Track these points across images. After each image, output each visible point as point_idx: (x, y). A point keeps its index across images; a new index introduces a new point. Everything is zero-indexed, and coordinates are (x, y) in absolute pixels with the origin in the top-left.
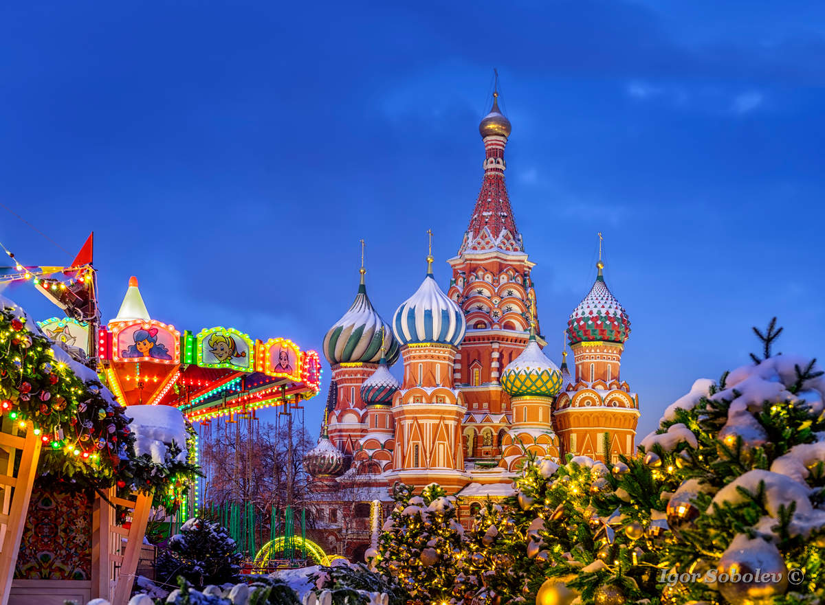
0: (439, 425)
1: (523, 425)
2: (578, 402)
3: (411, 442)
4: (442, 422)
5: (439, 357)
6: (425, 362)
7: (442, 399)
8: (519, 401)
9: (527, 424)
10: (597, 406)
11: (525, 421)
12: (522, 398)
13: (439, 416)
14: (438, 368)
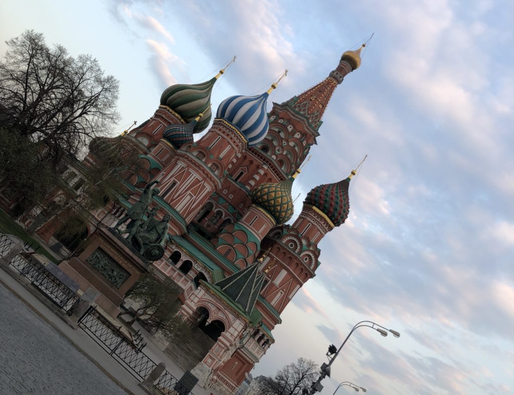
0: (200, 181)
1: (248, 226)
2: (287, 239)
3: (173, 178)
4: (203, 181)
5: (234, 142)
6: (224, 138)
7: (216, 168)
8: (257, 209)
9: (250, 227)
10: (296, 252)
11: (250, 225)
12: (260, 209)
13: (205, 177)
14: (228, 148)
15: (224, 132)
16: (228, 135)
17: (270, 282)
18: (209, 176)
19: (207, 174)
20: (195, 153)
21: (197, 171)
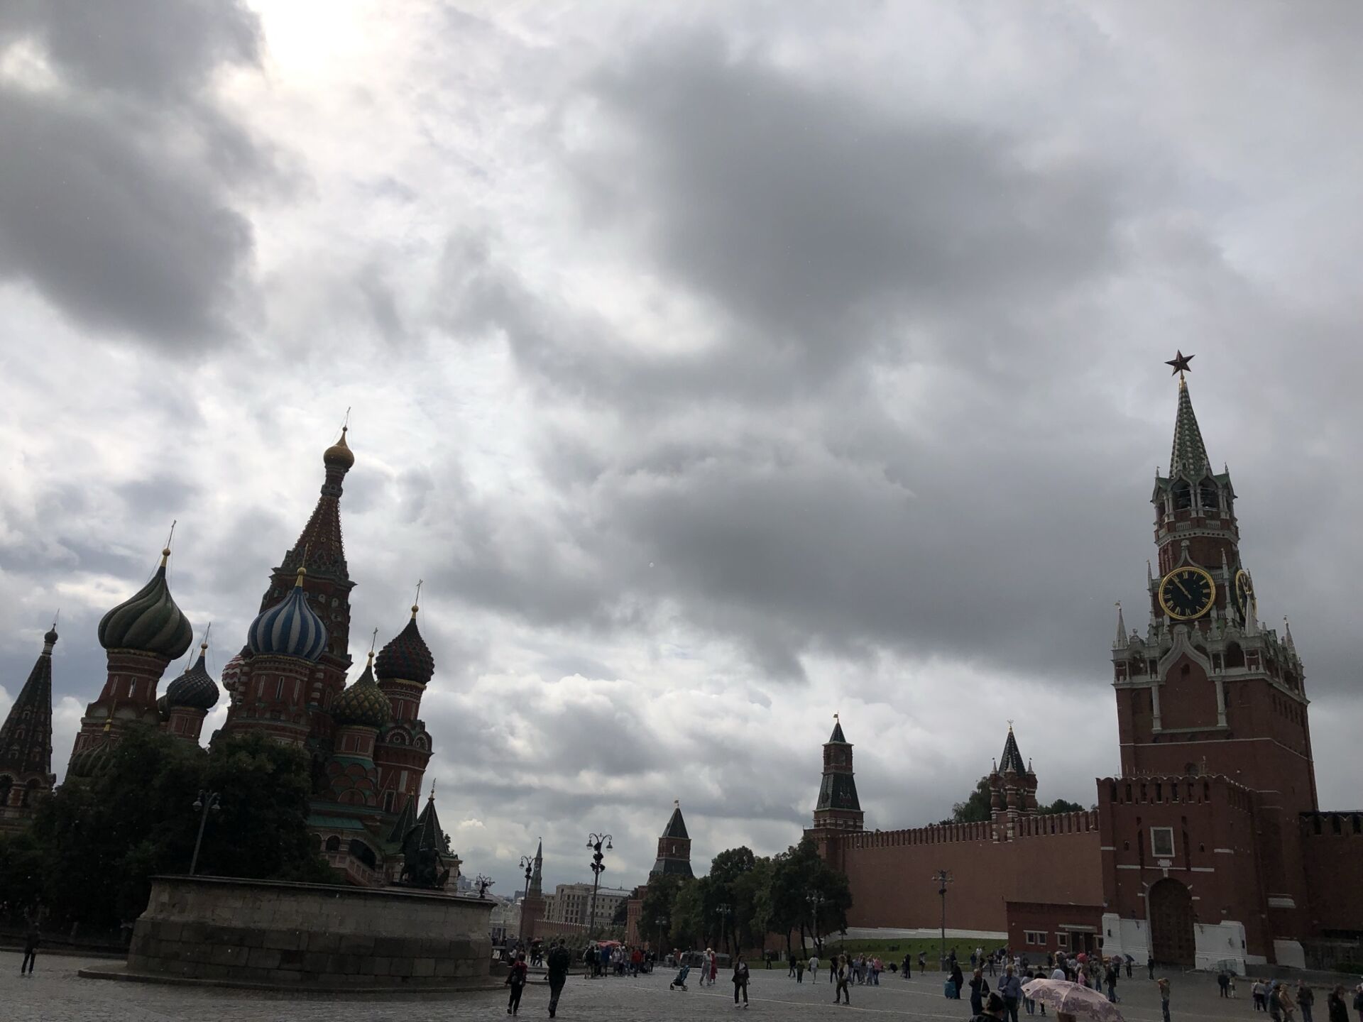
5: (301, 674)
6: (288, 677)
7: (298, 717)
9: (357, 755)
10: (407, 744)
12: (356, 727)
14: (298, 685)
15: (284, 670)
16: (291, 671)
17: (395, 794)
18: (299, 732)
19: (296, 733)
20: (268, 715)
21: (284, 736)
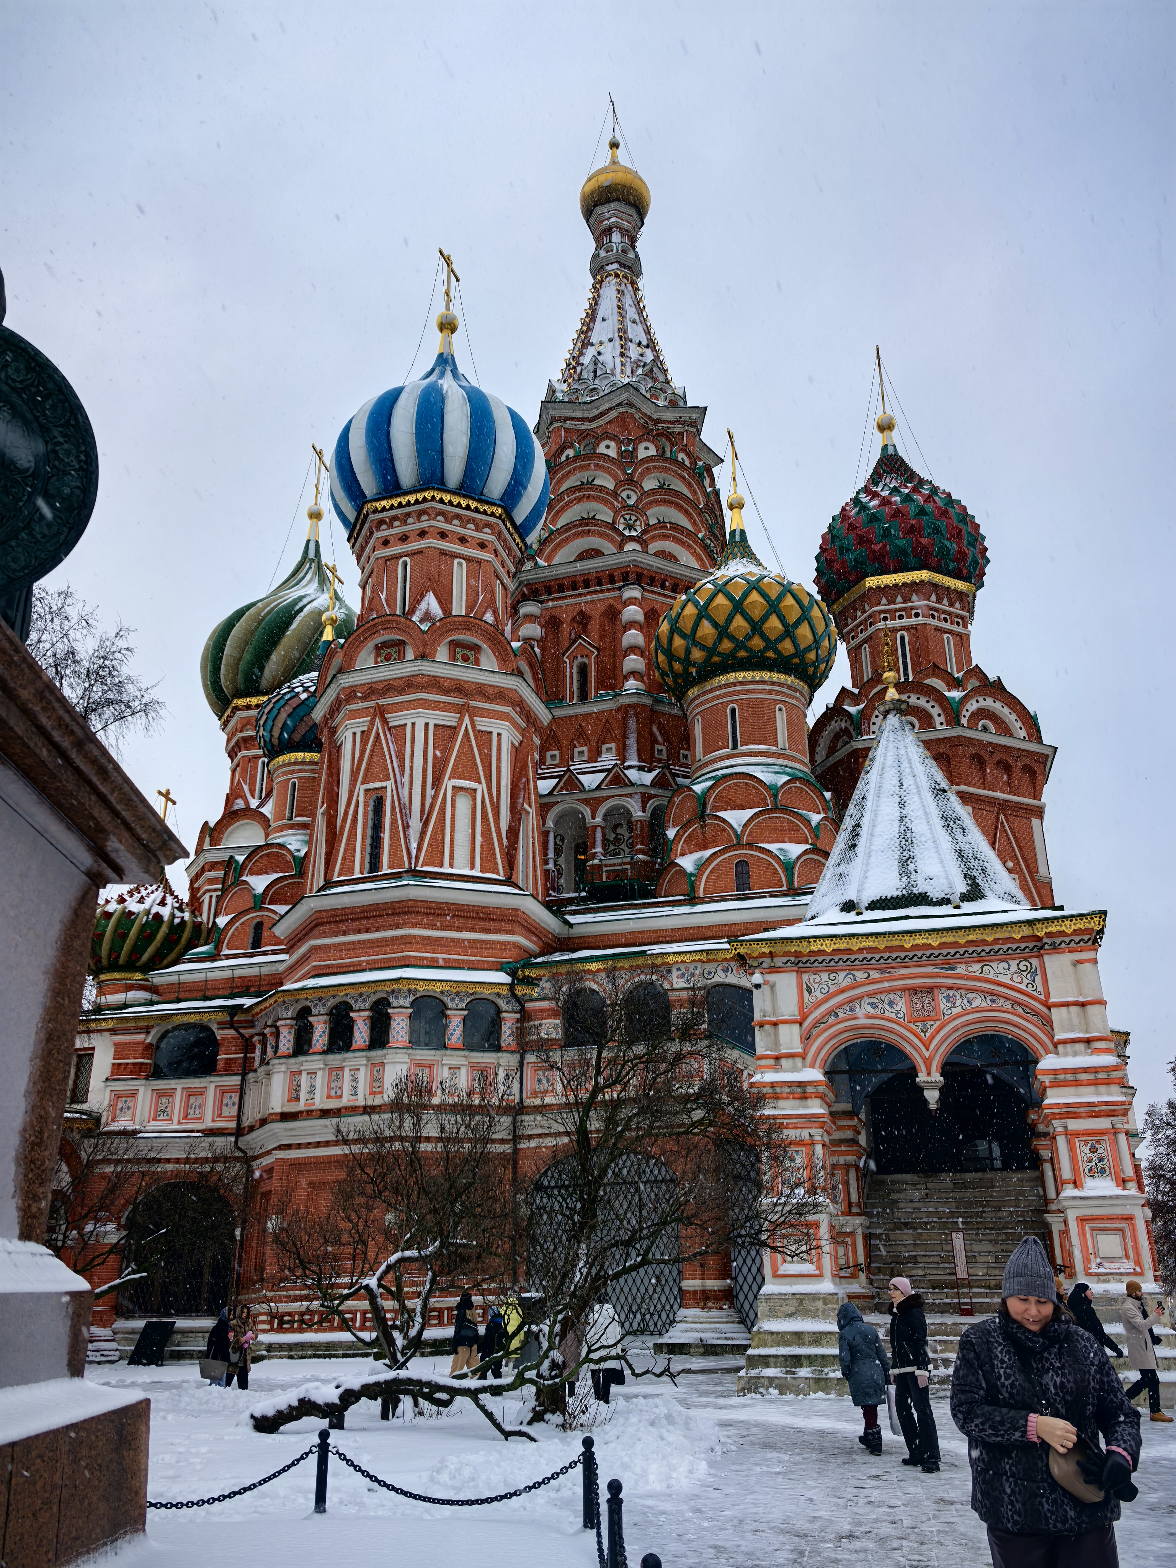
0: (454, 729)
1: (728, 757)
3: (361, 788)
4: (467, 720)
5: (463, 540)
7: (470, 654)
8: (712, 690)
9: (740, 754)
11: (735, 746)
12: (719, 681)
13: (460, 701)
14: (460, 573)
21: (417, 705)
